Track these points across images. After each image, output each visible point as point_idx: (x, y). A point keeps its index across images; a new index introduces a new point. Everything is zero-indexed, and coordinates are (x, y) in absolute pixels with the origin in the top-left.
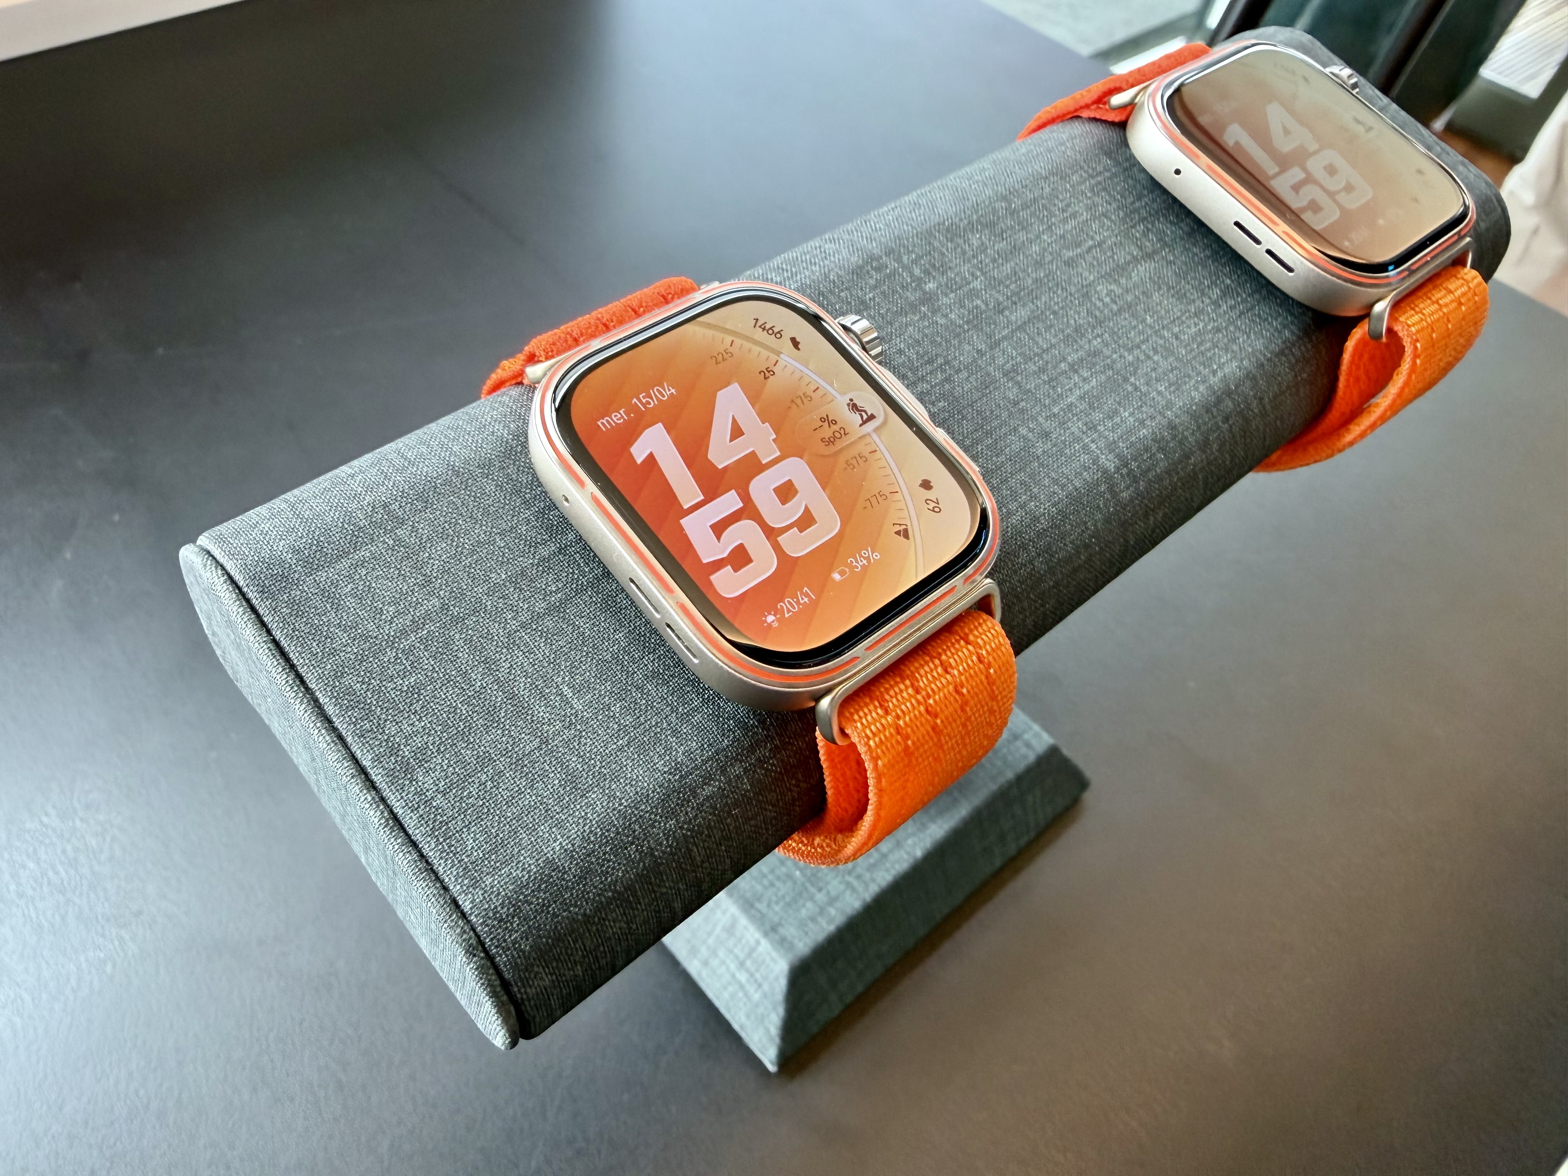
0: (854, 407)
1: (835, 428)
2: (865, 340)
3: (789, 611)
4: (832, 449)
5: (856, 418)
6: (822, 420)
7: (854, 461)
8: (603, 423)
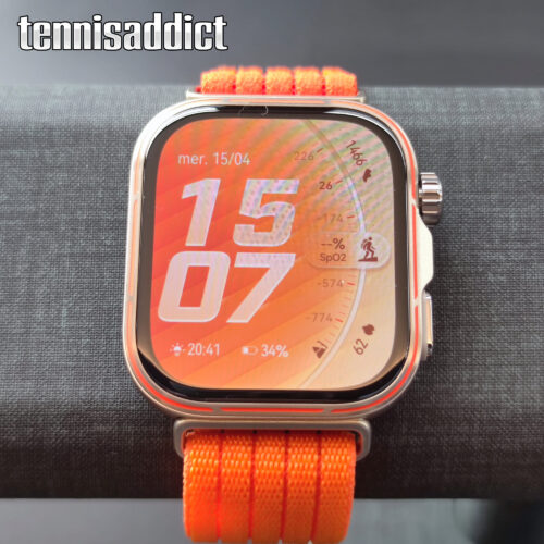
0: (368, 245)
1: (339, 251)
2: (424, 201)
3: (194, 351)
4: (322, 264)
5: (362, 253)
6: (335, 240)
7: (330, 283)
8: (182, 159)
